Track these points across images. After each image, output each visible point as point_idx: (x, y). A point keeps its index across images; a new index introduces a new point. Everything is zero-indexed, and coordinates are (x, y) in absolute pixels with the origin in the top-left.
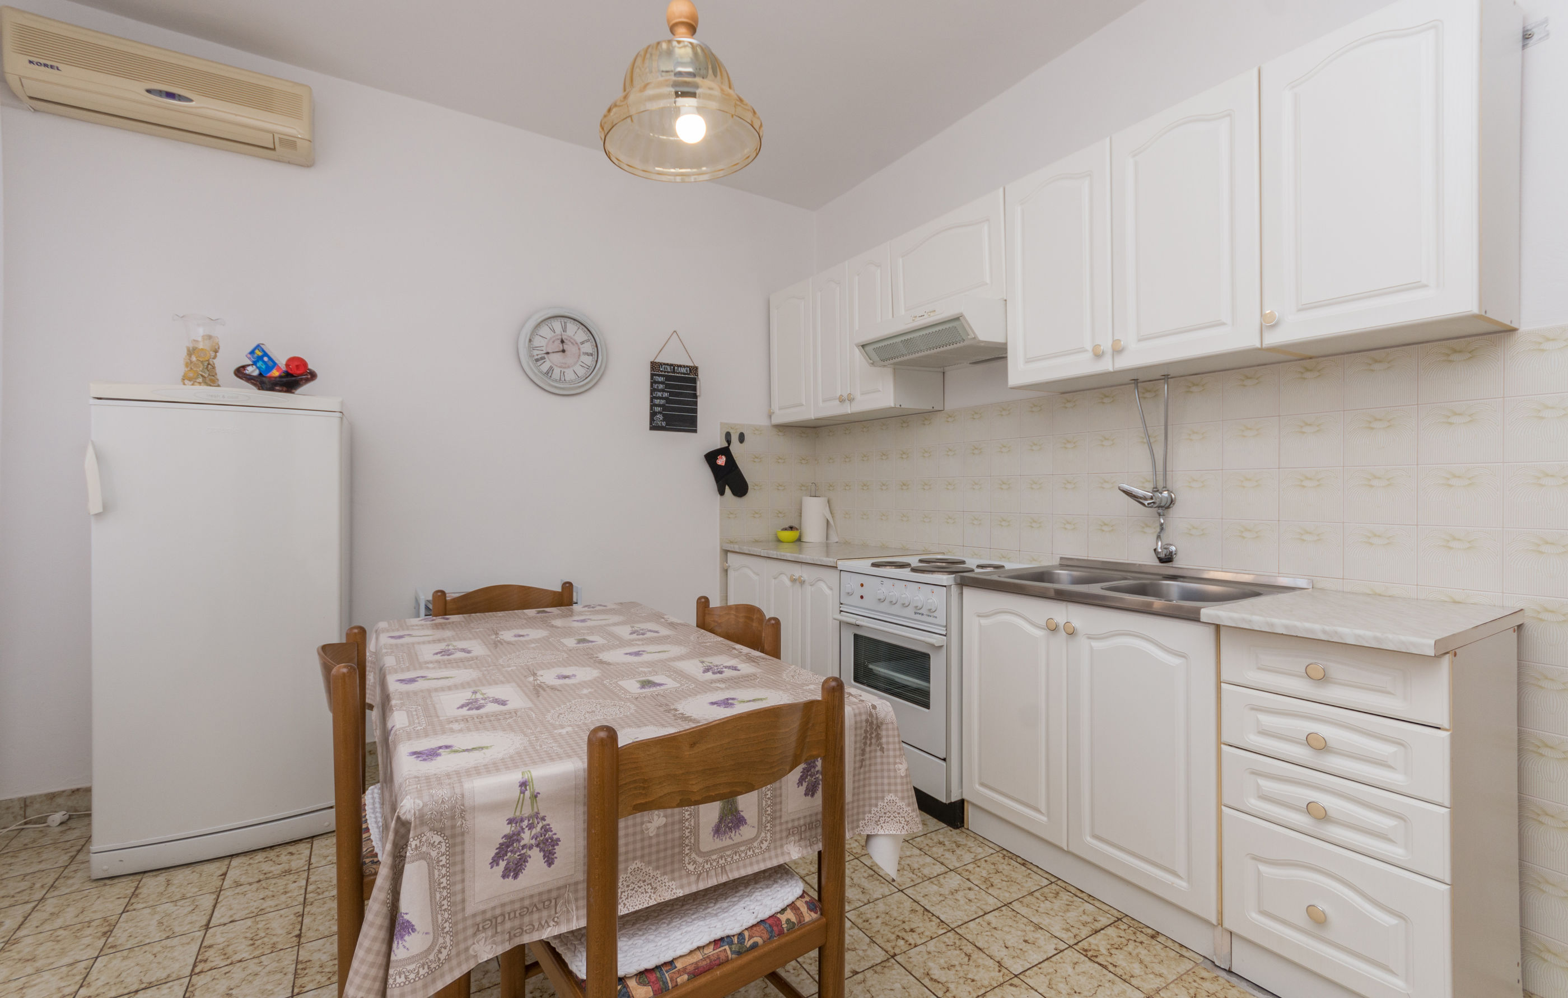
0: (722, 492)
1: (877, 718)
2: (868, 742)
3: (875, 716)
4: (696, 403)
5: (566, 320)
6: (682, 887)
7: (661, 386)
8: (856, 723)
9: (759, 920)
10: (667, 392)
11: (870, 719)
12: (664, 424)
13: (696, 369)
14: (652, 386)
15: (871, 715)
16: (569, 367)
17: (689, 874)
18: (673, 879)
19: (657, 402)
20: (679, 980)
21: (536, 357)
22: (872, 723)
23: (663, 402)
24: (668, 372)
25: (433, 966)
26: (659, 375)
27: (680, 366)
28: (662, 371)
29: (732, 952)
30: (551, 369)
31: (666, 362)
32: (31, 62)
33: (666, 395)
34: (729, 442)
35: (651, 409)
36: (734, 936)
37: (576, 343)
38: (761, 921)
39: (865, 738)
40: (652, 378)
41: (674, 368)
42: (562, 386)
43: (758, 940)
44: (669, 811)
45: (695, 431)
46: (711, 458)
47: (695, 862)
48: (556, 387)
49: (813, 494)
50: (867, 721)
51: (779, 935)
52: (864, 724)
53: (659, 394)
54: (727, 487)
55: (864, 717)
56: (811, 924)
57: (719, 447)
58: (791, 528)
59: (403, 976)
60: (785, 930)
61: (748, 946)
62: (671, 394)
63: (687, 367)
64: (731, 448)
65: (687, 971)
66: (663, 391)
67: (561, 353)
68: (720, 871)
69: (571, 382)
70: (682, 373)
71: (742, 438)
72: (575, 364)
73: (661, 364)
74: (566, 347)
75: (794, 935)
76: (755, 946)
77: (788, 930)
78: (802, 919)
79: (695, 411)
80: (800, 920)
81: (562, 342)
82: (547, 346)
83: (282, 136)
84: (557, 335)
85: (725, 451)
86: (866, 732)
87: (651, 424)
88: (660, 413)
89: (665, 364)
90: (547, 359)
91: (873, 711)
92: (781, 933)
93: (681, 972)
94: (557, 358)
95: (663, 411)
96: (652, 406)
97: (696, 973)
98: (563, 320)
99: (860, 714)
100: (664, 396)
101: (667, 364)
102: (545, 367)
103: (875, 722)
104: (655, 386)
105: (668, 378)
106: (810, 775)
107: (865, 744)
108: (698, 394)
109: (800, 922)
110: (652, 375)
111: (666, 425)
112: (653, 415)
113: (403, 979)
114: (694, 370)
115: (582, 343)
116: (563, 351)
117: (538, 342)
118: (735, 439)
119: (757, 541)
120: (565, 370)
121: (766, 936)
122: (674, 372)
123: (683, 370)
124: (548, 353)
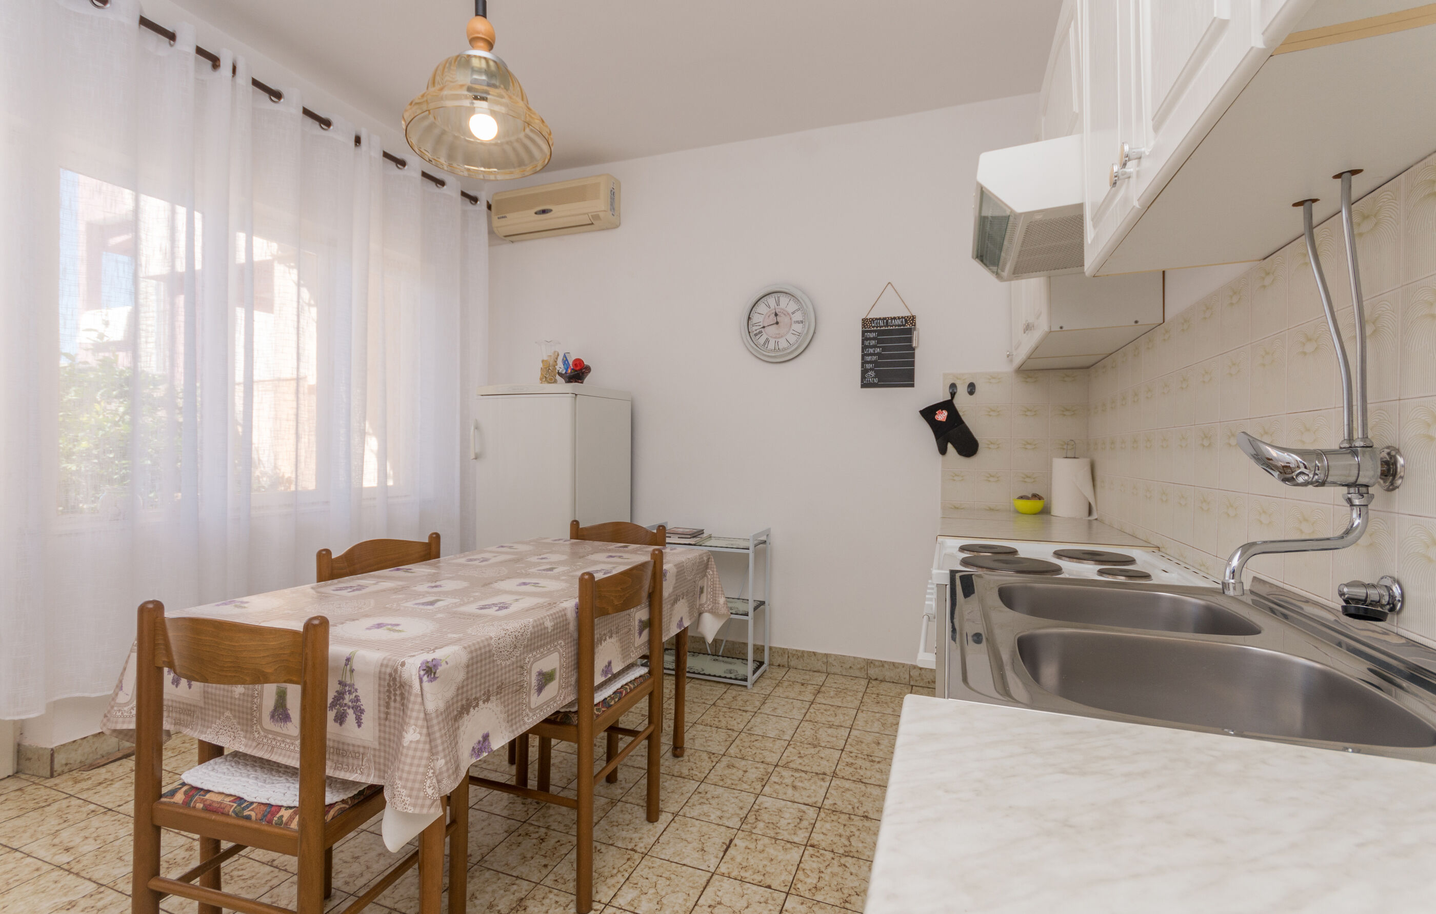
0: (943, 451)
1: (400, 677)
2: (393, 698)
3: (399, 673)
4: (913, 355)
5: (779, 295)
6: (246, 746)
7: (873, 342)
8: (380, 672)
9: (268, 802)
10: (879, 347)
11: (393, 674)
12: (876, 381)
13: (913, 318)
14: (863, 343)
15: (396, 671)
16: (782, 337)
17: (254, 740)
18: (245, 737)
19: (868, 358)
20: (198, 805)
21: (755, 332)
22: (394, 679)
23: (874, 358)
24: (881, 327)
25: (125, 714)
26: (871, 332)
27: (895, 318)
28: (873, 327)
29: (234, 811)
30: (767, 341)
31: (878, 317)
32: (499, 218)
33: (878, 350)
34: (953, 395)
35: (862, 366)
36: (245, 801)
37: (788, 314)
38: (269, 804)
39: (389, 691)
40: (863, 335)
41: (887, 321)
42: (773, 355)
43: (253, 814)
44: (247, 686)
45: (912, 386)
46: (928, 414)
47: (259, 733)
48: (769, 356)
49: (1070, 454)
50: (390, 675)
51: (268, 822)
52: (387, 677)
53: (871, 351)
54: (950, 446)
55: (389, 670)
56: (293, 831)
57: (942, 401)
58: (1036, 496)
59: (121, 712)
60: (274, 822)
61: (245, 814)
62: (884, 349)
63: (902, 318)
64: (955, 401)
65: (206, 803)
66: (874, 347)
67: (775, 326)
68: (266, 748)
69: (785, 349)
70: (896, 326)
71: (972, 389)
72: (788, 333)
73: (872, 320)
74: (779, 319)
75: (277, 830)
76: (248, 818)
77: (276, 824)
78: (290, 822)
79: (912, 364)
80: (287, 822)
81: (776, 315)
82: (763, 321)
83: (592, 214)
84: (772, 310)
85: (948, 405)
86: (389, 685)
87: (862, 381)
88: (871, 369)
89: (877, 319)
90: (764, 333)
91: (399, 667)
92: (270, 822)
93: (203, 801)
94: (772, 330)
95: (875, 367)
96: (864, 363)
97: (209, 808)
98: (776, 295)
99: (387, 666)
100: (876, 352)
101: (880, 319)
102: (762, 340)
103: (398, 679)
104: (867, 343)
105: (881, 333)
106: (339, 704)
107: (389, 698)
108: (914, 345)
109: (286, 824)
110: (863, 332)
111: (879, 381)
112: (864, 372)
113: (120, 714)
114: (912, 319)
115: (793, 313)
116: (777, 323)
117: (756, 318)
118: (962, 390)
119: (991, 510)
120: (779, 340)
121: (259, 816)
122: (887, 325)
123: (898, 322)
124: (764, 327)
